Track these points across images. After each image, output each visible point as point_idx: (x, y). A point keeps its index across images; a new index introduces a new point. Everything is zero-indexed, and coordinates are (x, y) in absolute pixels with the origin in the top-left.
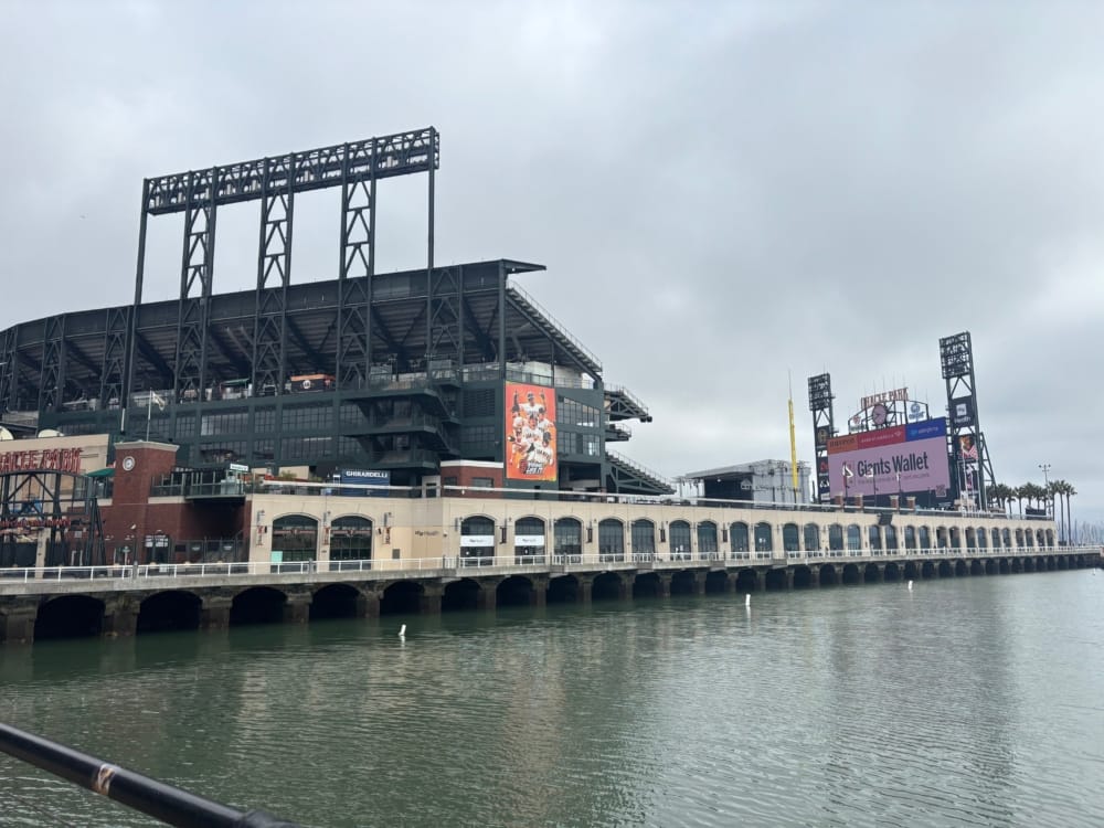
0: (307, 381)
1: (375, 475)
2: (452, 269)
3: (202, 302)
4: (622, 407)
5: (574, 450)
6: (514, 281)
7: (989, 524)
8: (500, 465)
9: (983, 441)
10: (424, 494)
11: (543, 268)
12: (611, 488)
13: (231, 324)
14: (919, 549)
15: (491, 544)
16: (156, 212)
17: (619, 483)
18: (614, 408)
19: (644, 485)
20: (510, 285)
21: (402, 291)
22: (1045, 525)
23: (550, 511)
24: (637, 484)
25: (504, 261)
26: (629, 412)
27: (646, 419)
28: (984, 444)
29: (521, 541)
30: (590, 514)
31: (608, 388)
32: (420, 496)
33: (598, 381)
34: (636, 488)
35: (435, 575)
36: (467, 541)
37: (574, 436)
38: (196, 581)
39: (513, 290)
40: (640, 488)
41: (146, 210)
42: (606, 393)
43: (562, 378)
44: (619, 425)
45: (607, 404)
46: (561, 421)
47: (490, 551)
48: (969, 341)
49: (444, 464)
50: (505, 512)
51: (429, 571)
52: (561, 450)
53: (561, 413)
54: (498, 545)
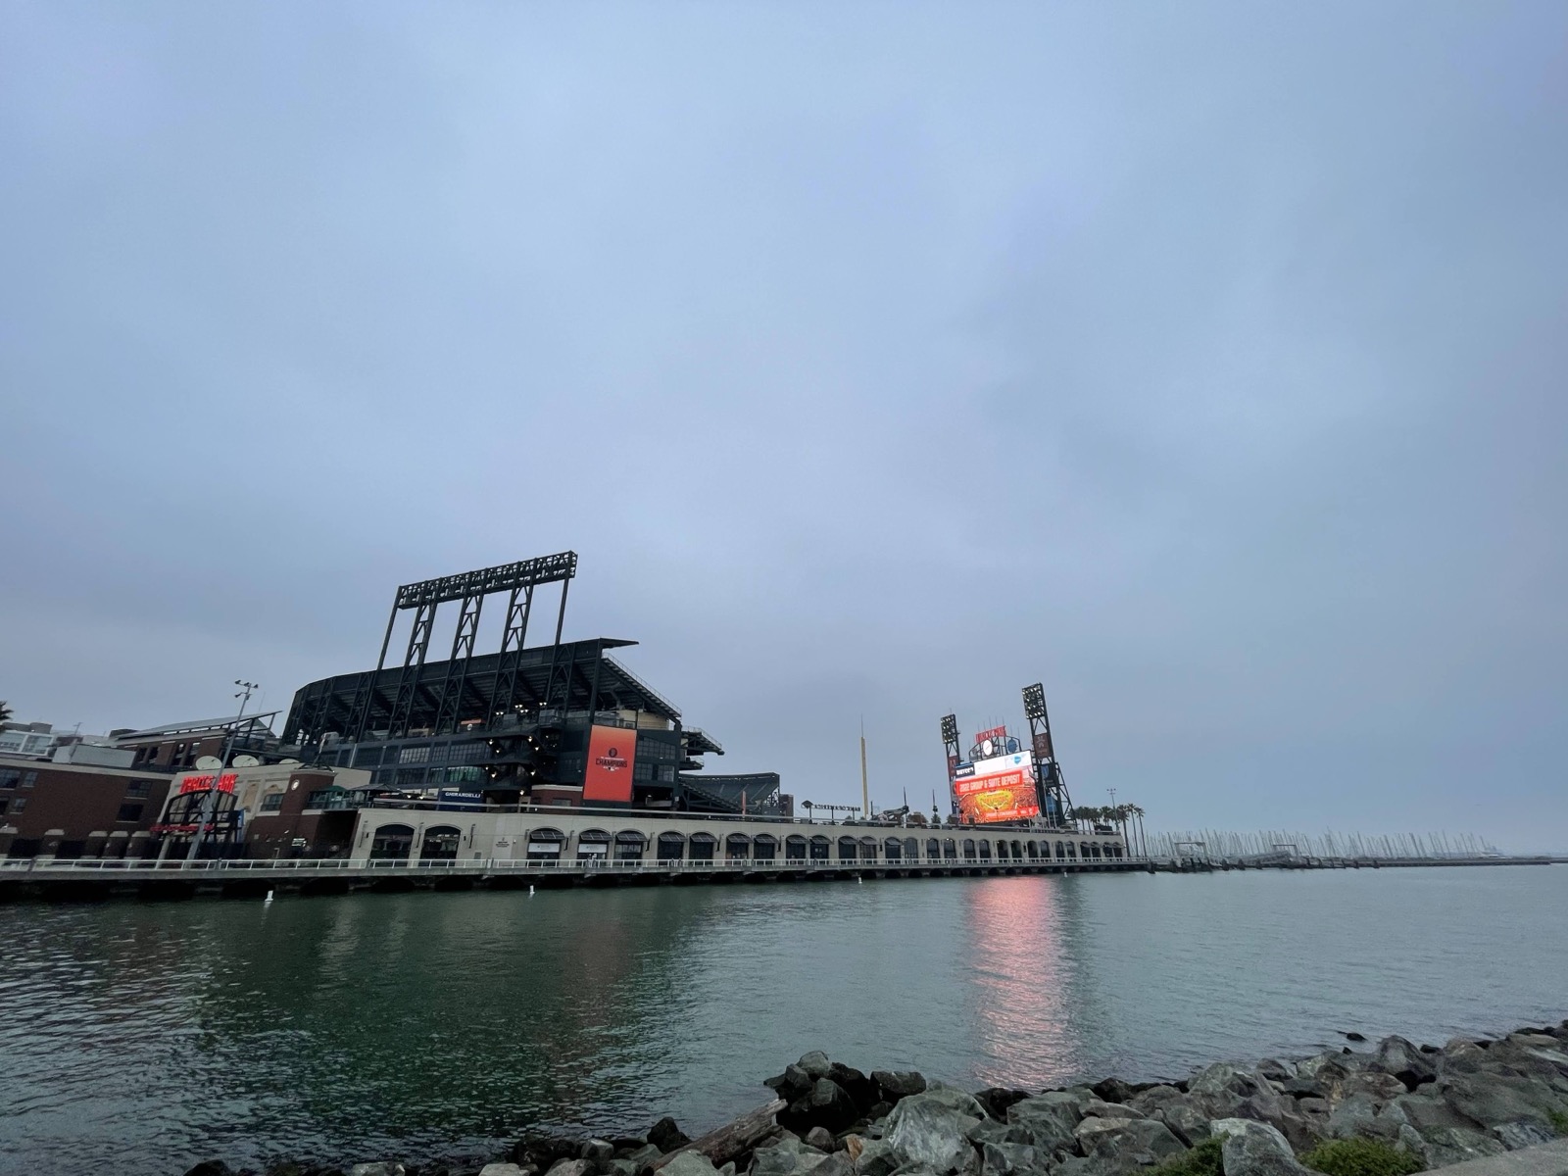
0: (470, 724)
1: (470, 795)
2: (569, 645)
3: (417, 668)
4: (699, 744)
5: (649, 778)
6: (607, 653)
7: (1052, 839)
8: (579, 789)
9: (1059, 769)
10: (519, 810)
11: (637, 643)
12: (682, 806)
13: (433, 683)
14: (978, 859)
15: (557, 851)
16: (403, 607)
17: (689, 802)
18: (691, 744)
19: (713, 805)
20: (604, 657)
21: (536, 662)
22: (1111, 840)
23: (613, 826)
24: (707, 804)
25: (601, 639)
26: (704, 747)
27: (721, 753)
28: (1060, 771)
29: (583, 848)
30: (651, 828)
31: (683, 730)
32: (516, 811)
33: (678, 725)
34: (705, 807)
35: (478, 873)
36: (534, 848)
37: (650, 766)
38: (200, 873)
39: (607, 659)
40: (710, 807)
41: (397, 606)
42: (684, 733)
43: (647, 722)
44: (693, 758)
45: (684, 741)
46: (639, 755)
47: (556, 855)
48: (1042, 690)
49: (534, 788)
50: (571, 825)
51: (472, 869)
52: (637, 777)
53: (639, 749)
54: (562, 852)
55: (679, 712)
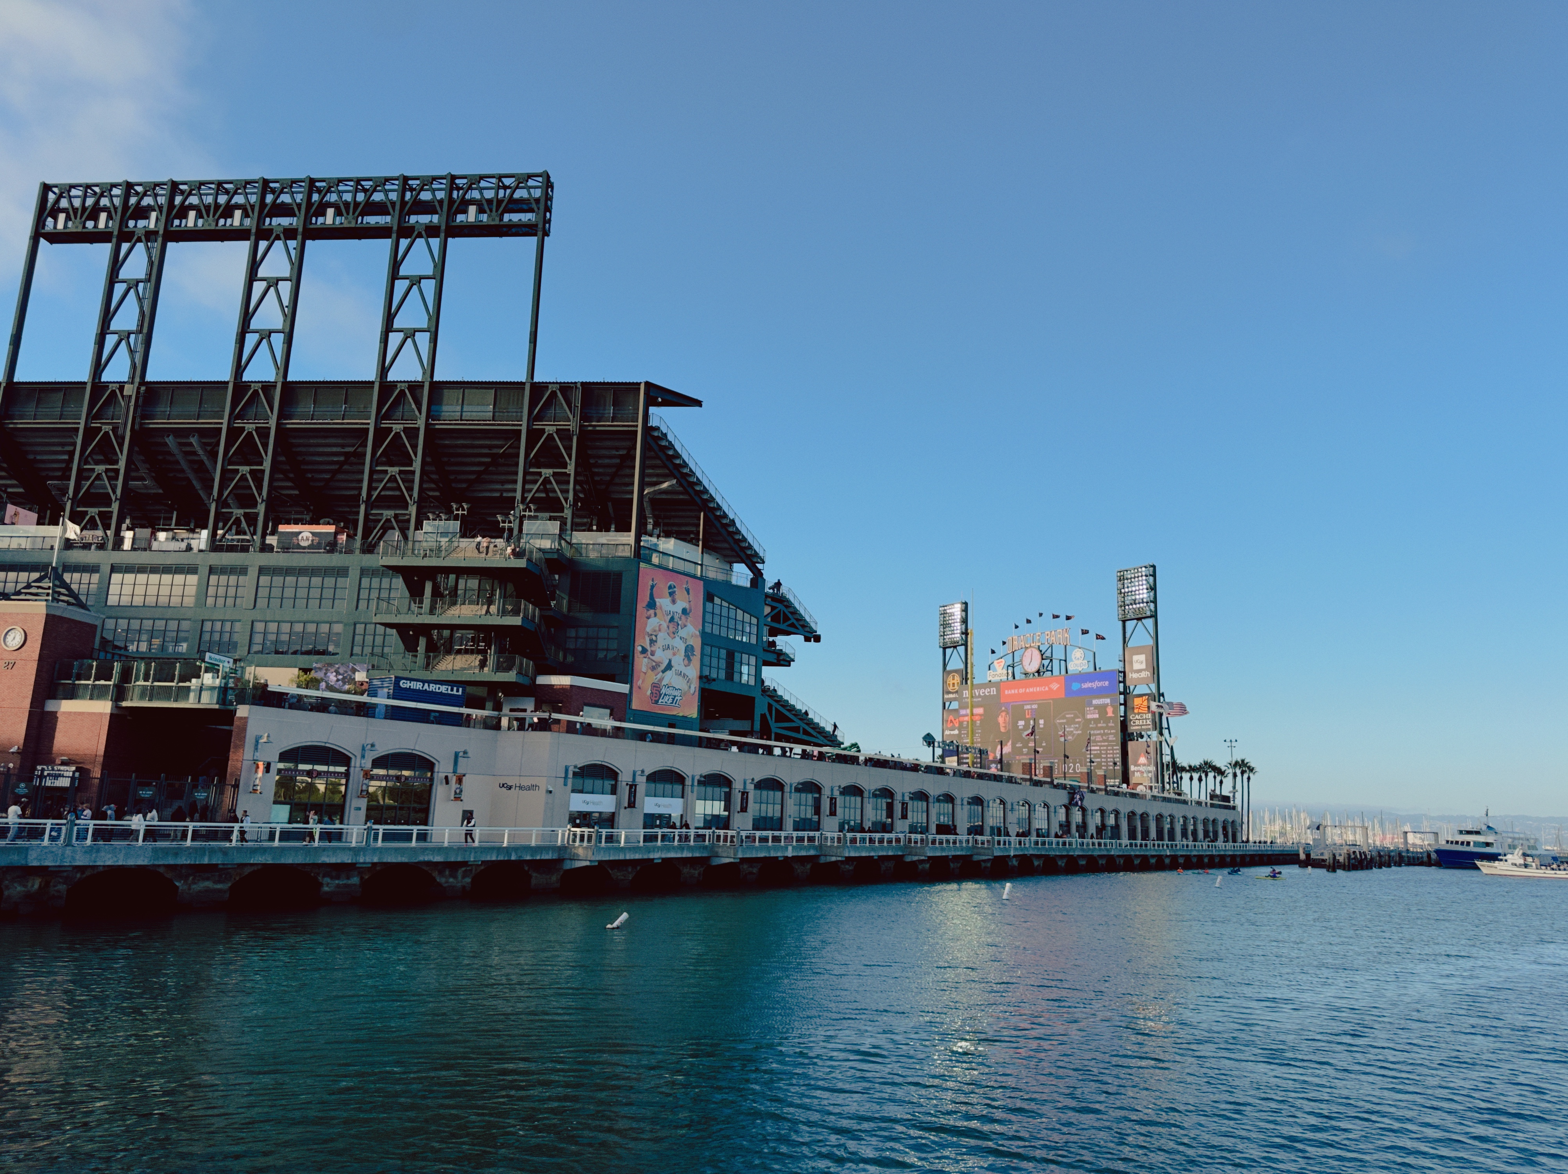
1: (444, 689)
4: (785, 617)
5: (722, 675)
6: (660, 416)
8: (623, 688)
11: (698, 403)
12: (764, 733)
13: (179, 433)
15: (613, 810)
16: (55, 238)
17: (775, 727)
18: (775, 618)
19: (806, 731)
20: (653, 423)
22: (1229, 815)
23: (693, 763)
24: (796, 729)
25: (649, 385)
26: (792, 625)
27: (813, 637)
29: (651, 805)
30: (742, 770)
33: (758, 578)
36: (580, 803)
37: (723, 653)
39: (657, 429)
40: (801, 735)
41: (38, 234)
43: (713, 568)
44: (781, 642)
45: (767, 610)
46: (708, 629)
47: (609, 820)
49: (542, 680)
50: (633, 760)
51: (546, 849)
52: (706, 672)
53: (709, 618)
54: (622, 811)
55: (761, 554)
